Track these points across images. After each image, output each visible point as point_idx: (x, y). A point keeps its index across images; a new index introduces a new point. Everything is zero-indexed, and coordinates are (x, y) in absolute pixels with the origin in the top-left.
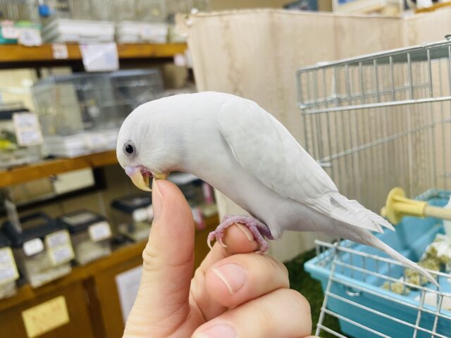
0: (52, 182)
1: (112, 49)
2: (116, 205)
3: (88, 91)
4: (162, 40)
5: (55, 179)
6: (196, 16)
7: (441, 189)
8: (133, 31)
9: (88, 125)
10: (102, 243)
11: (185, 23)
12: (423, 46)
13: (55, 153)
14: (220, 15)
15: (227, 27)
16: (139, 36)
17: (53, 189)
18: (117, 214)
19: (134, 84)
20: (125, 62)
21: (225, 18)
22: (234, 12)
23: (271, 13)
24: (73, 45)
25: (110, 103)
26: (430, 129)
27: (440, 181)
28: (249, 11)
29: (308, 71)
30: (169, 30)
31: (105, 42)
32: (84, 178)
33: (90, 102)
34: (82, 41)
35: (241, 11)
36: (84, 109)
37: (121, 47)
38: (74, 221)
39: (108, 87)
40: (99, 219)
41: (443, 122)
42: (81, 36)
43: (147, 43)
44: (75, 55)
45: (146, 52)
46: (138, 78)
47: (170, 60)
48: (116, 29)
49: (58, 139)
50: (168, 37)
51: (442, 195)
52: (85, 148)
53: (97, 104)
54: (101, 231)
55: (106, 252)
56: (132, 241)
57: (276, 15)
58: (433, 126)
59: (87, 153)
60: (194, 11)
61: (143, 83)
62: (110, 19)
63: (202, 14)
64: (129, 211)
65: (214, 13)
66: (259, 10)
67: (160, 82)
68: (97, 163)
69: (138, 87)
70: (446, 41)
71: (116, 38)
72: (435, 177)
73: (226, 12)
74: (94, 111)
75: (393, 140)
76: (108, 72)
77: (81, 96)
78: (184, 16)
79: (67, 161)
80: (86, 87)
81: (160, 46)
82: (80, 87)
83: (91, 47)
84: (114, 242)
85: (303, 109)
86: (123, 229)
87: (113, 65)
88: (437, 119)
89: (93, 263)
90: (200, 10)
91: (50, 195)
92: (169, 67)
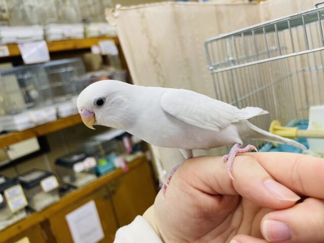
0: (6, 151)
1: (43, 45)
2: (59, 162)
3: (29, 79)
4: (81, 36)
5: (8, 149)
6: (120, 9)
7: (301, 118)
8: (57, 32)
9: (31, 104)
10: (52, 192)
11: (113, 16)
12: (299, 14)
13: (7, 129)
14: (137, 8)
15: (143, 17)
16: (63, 35)
17: (8, 157)
18: (61, 169)
19: (63, 70)
20: (54, 55)
21: (141, 10)
22: (147, 5)
23: (172, 4)
24: (12, 45)
25: (46, 86)
26: (289, 78)
27: (300, 113)
28: (157, 4)
29: (212, 41)
30: (85, 29)
31: (37, 41)
32: (31, 145)
33: (30, 87)
34: (19, 41)
35: (152, 4)
36: (25, 93)
37: (50, 44)
38: (28, 178)
39: (43, 74)
40: (48, 175)
41: (297, 72)
42: (18, 38)
43: (69, 39)
44: (15, 53)
45: (70, 46)
46: (65, 65)
47: (88, 50)
48: (45, 31)
49: (9, 117)
50: (85, 34)
51: (302, 122)
52: (31, 122)
53: (36, 88)
54: (50, 183)
55: (56, 198)
56: (75, 188)
57: (177, 6)
58: (291, 76)
59: (32, 125)
60: (118, 6)
61: (70, 69)
62: (40, 24)
63: (124, 8)
64: (70, 165)
65: (133, 7)
66: (164, 3)
67: (82, 67)
68: (41, 132)
69: (66, 72)
70: (315, 8)
71: (45, 37)
72: (296, 111)
73: (141, 6)
74: (34, 94)
75: (262, 90)
76: (42, 63)
77: (22, 83)
78: (111, 10)
79: (17, 133)
80: (26, 76)
81: (80, 40)
82: (20, 77)
83: (26, 46)
84: (62, 190)
85: (212, 70)
86: (67, 180)
87: (46, 57)
88: (293, 70)
89: (46, 209)
90: (123, 5)
91: (6, 162)
92: (87, 56)
